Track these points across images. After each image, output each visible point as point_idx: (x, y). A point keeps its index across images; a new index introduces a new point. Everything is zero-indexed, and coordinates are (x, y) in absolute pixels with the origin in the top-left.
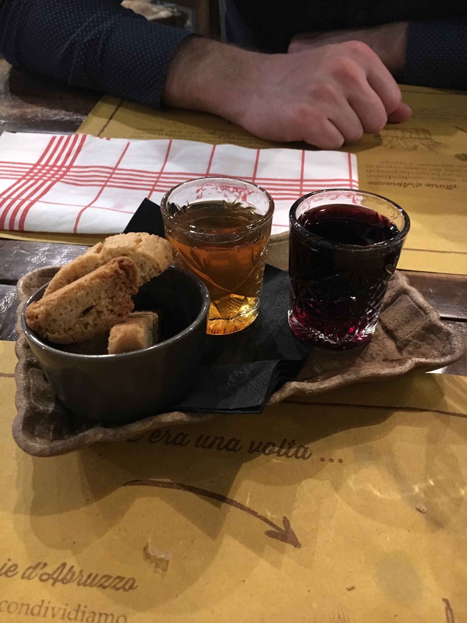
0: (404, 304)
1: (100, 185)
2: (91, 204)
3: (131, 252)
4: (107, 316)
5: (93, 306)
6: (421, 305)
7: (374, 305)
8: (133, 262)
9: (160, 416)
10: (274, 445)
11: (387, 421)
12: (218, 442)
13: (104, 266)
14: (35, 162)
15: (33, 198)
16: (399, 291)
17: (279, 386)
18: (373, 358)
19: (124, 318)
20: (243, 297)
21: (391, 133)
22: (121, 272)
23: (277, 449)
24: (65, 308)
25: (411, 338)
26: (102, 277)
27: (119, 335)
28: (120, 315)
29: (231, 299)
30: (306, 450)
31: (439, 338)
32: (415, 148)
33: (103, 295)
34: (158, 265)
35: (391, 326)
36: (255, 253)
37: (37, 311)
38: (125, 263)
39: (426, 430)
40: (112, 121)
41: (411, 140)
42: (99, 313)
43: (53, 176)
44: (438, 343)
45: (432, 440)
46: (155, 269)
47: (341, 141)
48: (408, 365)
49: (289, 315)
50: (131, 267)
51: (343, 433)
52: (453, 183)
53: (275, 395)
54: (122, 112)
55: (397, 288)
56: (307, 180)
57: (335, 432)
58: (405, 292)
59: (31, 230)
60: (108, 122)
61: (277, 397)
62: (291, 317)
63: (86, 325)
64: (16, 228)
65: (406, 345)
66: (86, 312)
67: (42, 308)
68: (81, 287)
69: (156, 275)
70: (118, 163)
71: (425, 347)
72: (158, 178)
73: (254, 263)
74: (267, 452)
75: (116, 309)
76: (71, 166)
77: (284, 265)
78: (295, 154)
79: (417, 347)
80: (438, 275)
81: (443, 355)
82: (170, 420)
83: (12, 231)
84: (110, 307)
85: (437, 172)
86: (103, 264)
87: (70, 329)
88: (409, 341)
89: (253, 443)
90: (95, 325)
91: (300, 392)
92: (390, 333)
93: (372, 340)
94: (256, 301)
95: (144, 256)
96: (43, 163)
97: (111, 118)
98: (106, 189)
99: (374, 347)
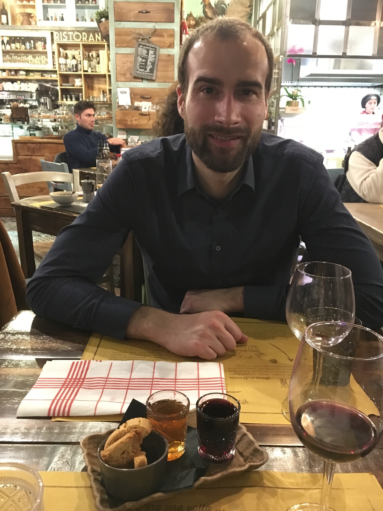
0: (245, 440)
1: (102, 388)
2: (100, 399)
3: (138, 427)
4: (131, 454)
5: (126, 450)
6: (252, 440)
7: (232, 441)
8: (141, 431)
9: (153, 495)
10: (197, 507)
11: (241, 492)
12: (174, 507)
13: (129, 433)
14: (66, 377)
15: (71, 398)
16: (243, 434)
17: (197, 479)
18: (234, 466)
19: (138, 454)
20: (179, 442)
21: (240, 348)
22: (136, 435)
23: (198, 508)
24: (117, 452)
25: (249, 455)
26: (129, 438)
27: (139, 461)
28: (136, 453)
29: (174, 443)
30: (210, 507)
31: (259, 454)
32: (251, 357)
33: (130, 445)
34: (148, 431)
35: (241, 451)
36: (184, 422)
37: (106, 454)
38: (138, 432)
39: (256, 494)
40: (99, 348)
41: (249, 352)
42: (128, 453)
43: (77, 384)
44: (259, 457)
45: (259, 498)
46: (147, 433)
47: (216, 356)
48: (247, 466)
49: (198, 449)
50: (140, 433)
51: (224, 499)
52: (269, 376)
53: (196, 482)
54: (103, 342)
55: (242, 433)
56: (201, 379)
57: (221, 499)
58: (245, 435)
59: (73, 415)
60: (97, 349)
61: (197, 483)
62: (199, 450)
63: (123, 458)
64: (66, 415)
65: (247, 459)
66: (123, 453)
67: (108, 452)
68: (122, 443)
69: (147, 435)
70: (108, 375)
71: (254, 459)
72: (129, 382)
73: (183, 427)
74: (194, 509)
75: (135, 451)
76: (84, 378)
77: (195, 426)
78: (193, 365)
79: (252, 459)
80: (262, 425)
81: (260, 461)
82: (157, 496)
83: (63, 417)
84: (132, 450)
85: (261, 370)
86: (128, 433)
87: (118, 460)
88: (249, 457)
89: (188, 507)
90: (127, 458)
91: (206, 481)
92: (241, 454)
93: (234, 458)
94: (184, 443)
95: (143, 428)
96: (70, 377)
97: (98, 347)
98: (105, 390)
99: (235, 461)
